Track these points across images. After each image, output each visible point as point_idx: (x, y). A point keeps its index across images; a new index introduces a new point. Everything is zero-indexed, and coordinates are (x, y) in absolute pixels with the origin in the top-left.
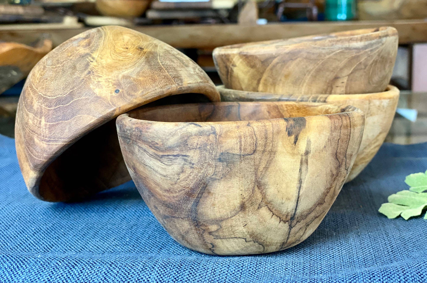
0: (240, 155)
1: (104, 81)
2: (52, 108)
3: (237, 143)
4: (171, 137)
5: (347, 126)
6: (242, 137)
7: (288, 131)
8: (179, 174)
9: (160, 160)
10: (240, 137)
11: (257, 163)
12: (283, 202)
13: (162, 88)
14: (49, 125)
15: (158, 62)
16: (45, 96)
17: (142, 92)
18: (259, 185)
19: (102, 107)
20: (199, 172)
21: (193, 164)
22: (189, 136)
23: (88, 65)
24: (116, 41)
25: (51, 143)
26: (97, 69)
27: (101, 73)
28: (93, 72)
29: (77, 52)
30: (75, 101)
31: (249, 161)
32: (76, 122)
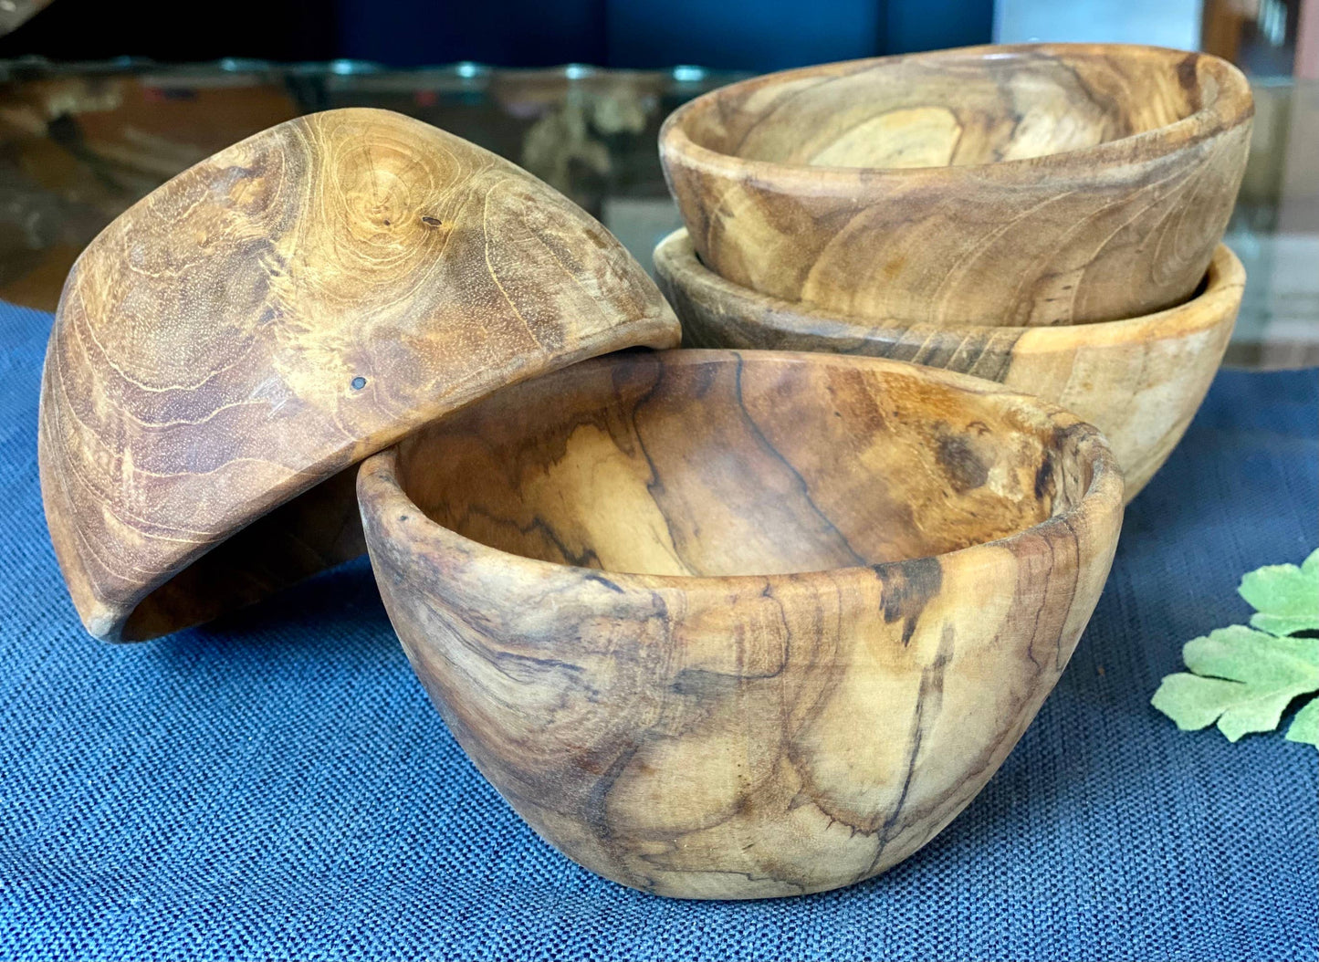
0: (739, 678)
1: (315, 345)
2: (153, 425)
3: (731, 646)
4: (531, 612)
5: (1067, 567)
6: (747, 628)
7: (887, 610)
8: (554, 710)
9: (494, 664)
10: (740, 629)
11: (789, 695)
12: (865, 789)
13: (498, 366)
14: (148, 477)
15: (486, 273)
16: (130, 380)
17: (438, 385)
18: (793, 752)
19: (313, 435)
20: (613, 715)
21: (596, 692)
22: (586, 615)
23: (262, 286)
24: (353, 194)
25: (155, 536)
26: (293, 304)
27: (307, 319)
28: (281, 315)
29: (228, 230)
30: (227, 412)
31: (766, 692)
32: (231, 479)
